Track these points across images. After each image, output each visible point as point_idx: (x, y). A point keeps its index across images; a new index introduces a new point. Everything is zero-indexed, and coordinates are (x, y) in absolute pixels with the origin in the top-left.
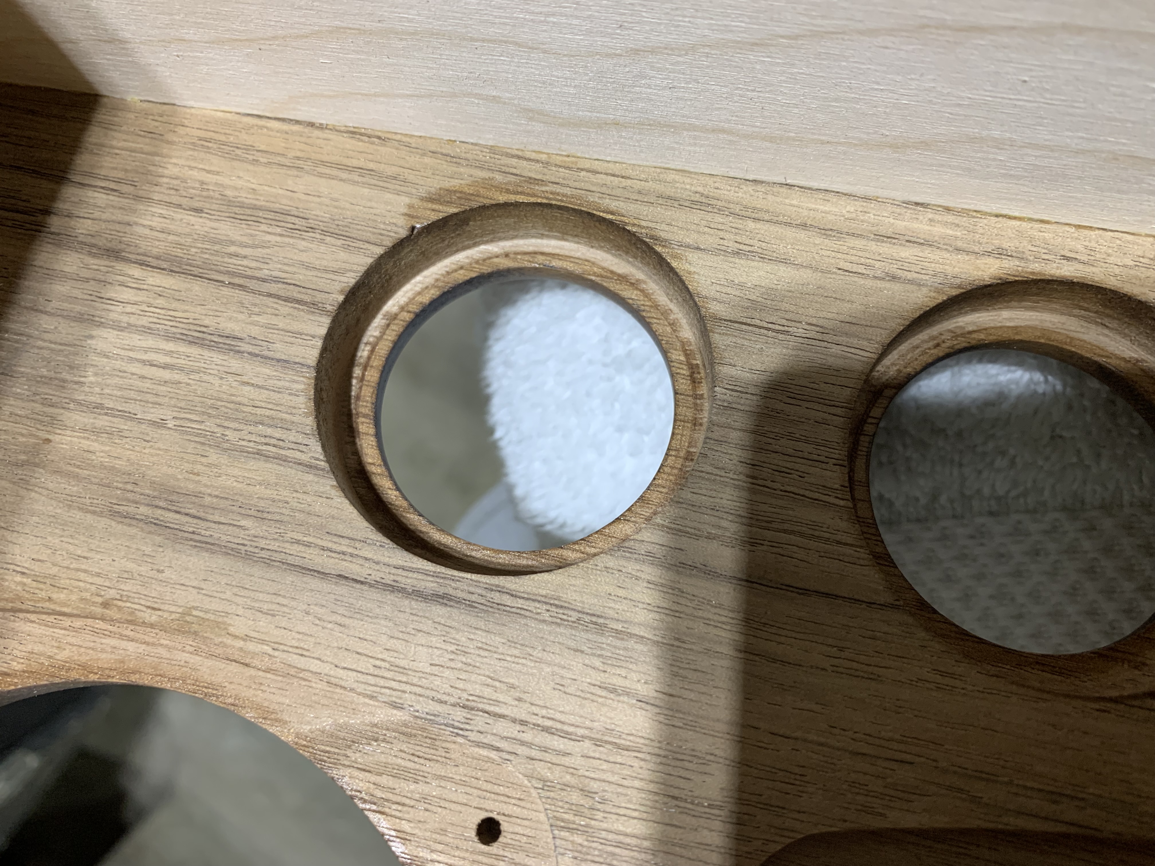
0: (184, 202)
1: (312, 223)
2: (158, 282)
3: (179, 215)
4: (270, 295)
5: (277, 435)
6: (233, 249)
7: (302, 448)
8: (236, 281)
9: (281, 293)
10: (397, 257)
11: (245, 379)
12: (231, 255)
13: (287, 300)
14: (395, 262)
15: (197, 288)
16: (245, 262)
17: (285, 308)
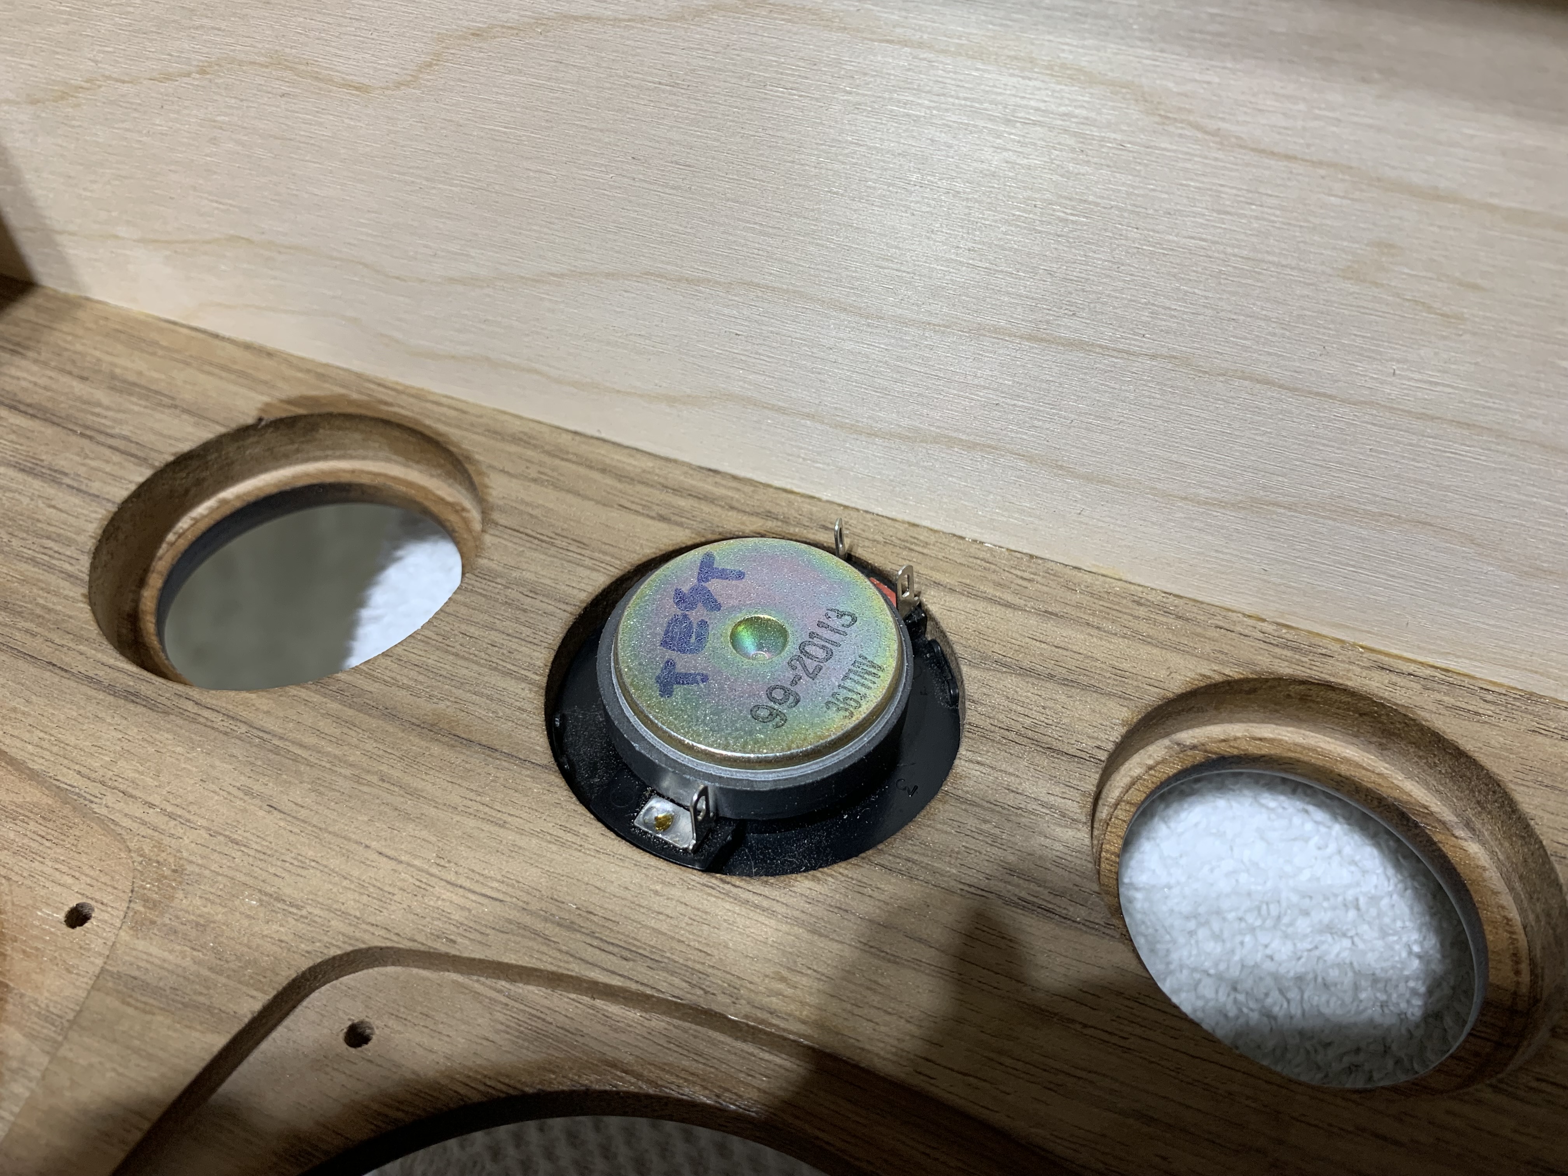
0: (75, 371)
1: (177, 402)
2: (18, 422)
3: (65, 379)
4: (110, 447)
5: (56, 549)
6: (97, 410)
7: (73, 561)
8: (88, 432)
9: (122, 447)
10: (241, 443)
11: (53, 503)
12: (93, 414)
13: (123, 452)
14: (239, 448)
15: (49, 431)
16: (103, 421)
17: (116, 458)
